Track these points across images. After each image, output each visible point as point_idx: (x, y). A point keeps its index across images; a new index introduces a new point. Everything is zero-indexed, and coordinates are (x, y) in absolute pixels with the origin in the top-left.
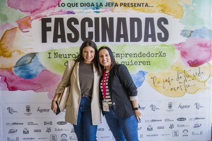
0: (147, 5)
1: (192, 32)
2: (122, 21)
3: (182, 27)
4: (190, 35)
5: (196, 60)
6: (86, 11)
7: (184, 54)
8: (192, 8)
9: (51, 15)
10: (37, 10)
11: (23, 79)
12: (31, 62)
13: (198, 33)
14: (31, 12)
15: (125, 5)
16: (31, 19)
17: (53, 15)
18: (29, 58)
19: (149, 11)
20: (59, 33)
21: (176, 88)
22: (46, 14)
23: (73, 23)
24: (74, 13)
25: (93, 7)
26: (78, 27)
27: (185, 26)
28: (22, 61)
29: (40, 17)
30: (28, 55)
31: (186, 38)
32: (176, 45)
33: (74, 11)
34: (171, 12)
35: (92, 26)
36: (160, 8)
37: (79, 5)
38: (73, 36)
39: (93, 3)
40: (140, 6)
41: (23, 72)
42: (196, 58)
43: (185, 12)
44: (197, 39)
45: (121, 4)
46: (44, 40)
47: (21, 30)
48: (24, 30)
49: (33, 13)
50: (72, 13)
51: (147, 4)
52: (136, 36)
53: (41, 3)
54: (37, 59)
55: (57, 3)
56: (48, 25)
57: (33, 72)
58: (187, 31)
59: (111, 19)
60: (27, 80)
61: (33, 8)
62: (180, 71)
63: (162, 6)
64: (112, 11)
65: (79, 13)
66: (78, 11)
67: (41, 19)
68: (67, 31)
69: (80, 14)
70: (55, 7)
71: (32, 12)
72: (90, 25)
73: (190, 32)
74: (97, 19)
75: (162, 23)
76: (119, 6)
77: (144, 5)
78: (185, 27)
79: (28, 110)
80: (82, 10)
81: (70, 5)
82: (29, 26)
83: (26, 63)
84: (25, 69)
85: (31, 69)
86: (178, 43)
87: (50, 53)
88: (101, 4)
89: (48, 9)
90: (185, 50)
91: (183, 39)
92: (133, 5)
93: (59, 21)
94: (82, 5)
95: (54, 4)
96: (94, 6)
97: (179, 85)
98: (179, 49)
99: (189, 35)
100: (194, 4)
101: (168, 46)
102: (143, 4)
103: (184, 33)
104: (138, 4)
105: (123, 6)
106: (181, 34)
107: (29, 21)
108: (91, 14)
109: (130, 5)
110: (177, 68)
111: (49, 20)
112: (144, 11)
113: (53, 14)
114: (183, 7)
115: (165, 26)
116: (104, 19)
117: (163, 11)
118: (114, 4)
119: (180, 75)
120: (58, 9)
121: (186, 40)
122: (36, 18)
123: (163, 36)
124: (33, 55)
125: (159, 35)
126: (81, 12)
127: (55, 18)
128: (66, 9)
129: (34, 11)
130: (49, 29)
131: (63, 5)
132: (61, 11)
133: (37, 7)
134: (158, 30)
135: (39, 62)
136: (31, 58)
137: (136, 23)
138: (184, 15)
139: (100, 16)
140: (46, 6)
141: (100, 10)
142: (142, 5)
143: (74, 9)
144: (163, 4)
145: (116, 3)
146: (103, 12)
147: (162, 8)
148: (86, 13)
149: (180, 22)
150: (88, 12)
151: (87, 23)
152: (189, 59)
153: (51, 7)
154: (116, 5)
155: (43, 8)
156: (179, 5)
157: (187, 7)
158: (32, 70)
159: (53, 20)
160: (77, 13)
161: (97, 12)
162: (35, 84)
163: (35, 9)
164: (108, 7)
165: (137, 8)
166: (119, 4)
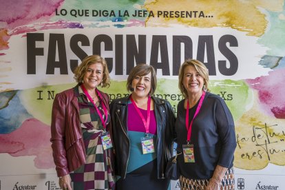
0: (202, 14)
1: (281, 58)
2: (159, 41)
3: (263, 51)
4: (277, 64)
6: (101, 23)
7: (264, 96)
8: (282, 17)
9: (43, 29)
10: (18, 18)
12: (7, 105)
14: (9, 23)
15: (166, 14)
16: (8, 33)
17: (47, 28)
18: (4, 100)
19: (205, 25)
20: (57, 59)
21: (251, 155)
22: (35, 26)
23: (80, 44)
24: (82, 27)
25: (112, 17)
26: (89, 50)
27: (268, 49)
29: (24, 32)
30: (2, 94)
31: (269, 69)
32: (251, 81)
33: (82, 23)
34: (243, 25)
35: (111, 50)
36: (225, 20)
37: (90, 13)
39: (112, 11)
40: (191, 16)
43: (269, 25)
45: (159, 13)
46: (31, 69)
49: (12, 24)
50: (78, 26)
51: (202, 12)
53: (25, 8)
54: (19, 101)
55: (54, 8)
56: (38, 44)
57: (12, 122)
58: (271, 57)
61: (11, 15)
62: (258, 124)
63: (227, 16)
64: (144, 24)
65: (90, 26)
66: (89, 23)
67: (25, 34)
68: (71, 56)
69: (91, 28)
70: (50, 15)
71: (11, 22)
72: (108, 48)
73: (278, 59)
74: (119, 38)
75: (228, 44)
76: (156, 16)
77: (198, 14)
78: (267, 51)
80: (95, 23)
81: (75, 13)
82: (5, 45)
85: (6, 118)
86: (254, 77)
87: (40, 92)
88: (126, 13)
89: (38, 17)
90: (266, 89)
91: (264, 72)
92: (179, 15)
93: (57, 39)
94: (95, 13)
95: (48, 11)
96: (114, 15)
97: (256, 149)
98: (255, 87)
99: (274, 65)
101: (236, 83)
102: (195, 12)
103: (265, 61)
104: (187, 13)
105: (161, 17)
106: (261, 63)
107: (5, 37)
108: (110, 28)
109: (174, 15)
110: (252, 120)
111: (40, 37)
112: (196, 25)
113: (46, 26)
114: (265, 15)
115: (232, 49)
116: (131, 38)
117: (229, 24)
118: (148, 13)
119: (258, 132)
120: (54, 19)
121: (269, 73)
122: (18, 32)
123: (228, 66)
124: (12, 94)
125: (222, 64)
126: (94, 26)
127: (51, 35)
128: (70, 19)
129: (13, 20)
130: (41, 52)
131: (64, 12)
132: (61, 22)
133: (19, 14)
134: (219, 56)
135: (22, 106)
136: (7, 99)
137: (183, 45)
138: (267, 31)
139: (125, 32)
140: (35, 11)
141: (125, 22)
142: (193, 14)
143: (83, 21)
144: (229, 13)
145: (151, 12)
147: (228, 19)
148: (102, 27)
149: (259, 42)
150: (104, 26)
151: (103, 44)
152: (274, 105)
153: (44, 15)
154: (151, 14)
155: (29, 16)
156: (259, 13)
157: (274, 15)
158: (9, 120)
159: (47, 38)
160: (87, 26)
161: (120, 26)
162: (12, 143)
163: (15, 18)
164: (137, 18)
165: (185, 19)
166: (155, 13)
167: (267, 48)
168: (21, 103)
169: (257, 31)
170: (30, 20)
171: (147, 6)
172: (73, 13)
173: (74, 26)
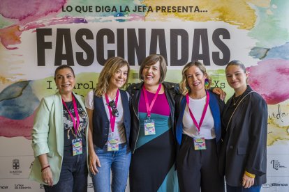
0: (197, 9)
1: (268, 50)
2: (157, 33)
4: (265, 55)
5: (274, 94)
6: (104, 18)
8: (269, 12)
9: (51, 24)
10: (29, 15)
11: (9, 120)
12: (21, 94)
13: (277, 51)
14: (21, 19)
15: (163, 9)
16: (20, 29)
17: (55, 24)
18: (19, 89)
19: (199, 19)
20: (64, 52)
22: (44, 22)
23: (84, 37)
24: (86, 22)
25: (114, 12)
26: (92, 43)
28: (7, 92)
29: (34, 27)
30: (16, 84)
31: (258, 60)
33: (87, 19)
34: (234, 19)
35: (114, 42)
36: (218, 14)
37: (94, 9)
38: (85, 57)
39: (114, 7)
40: (187, 11)
41: (8, 109)
42: (273, 91)
43: (258, 20)
44: (277, 61)
45: (158, 9)
46: (41, 62)
47: (5, 46)
48: (10, 46)
49: (24, 21)
50: (83, 21)
51: (197, 7)
52: (179, 57)
53: (35, 6)
54: (31, 90)
55: (61, 5)
56: (47, 39)
57: (25, 110)
58: (260, 48)
59: (142, 32)
60: (15, 121)
61: (22, 13)
63: (220, 11)
64: (144, 18)
65: (93, 21)
66: (93, 18)
67: (35, 29)
68: (76, 49)
69: (95, 23)
70: (57, 11)
71: (22, 18)
72: (111, 41)
73: (266, 50)
74: (120, 31)
75: (221, 37)
76: (154, 11)
77: (193, 9)
78: (257, 43)
79: (16, 166)
81: (80, 9)
82: (18, 40)
83: (14, 95)
84: (11, 105)
85: (21, 105)
87: (50, 82)
88: (127, 9)
89: (46, 14)
90: (255, 78)
92: (176, 10)
93: (64, 33)
94: (98, 9)
95: (54, 7)
96: (116, 11)
99: (263, 55)
100: (274, 6)
102: (191, 7)
103: (255, 52)
104: (183, 7)
105: (160, 12)
106: (251, 54)
107: (17, 33)
108: (112, 23)
109: (172, 10)
111: (49, 32)
112: (192, 19)
113: (54, 22)
114: (254, 11)
115: (225, 41)
116: (131, 32)
117: (222, 18)
118: (147, 9)
120: (61, 15)
121: (258, 63)
122: (29, 28)
123: (221, 57)
124: (25, 84)
126: (97, 21)
127: (58, 29)
129: (25, 17)
130: (49, 45)
131: (69, 9)
132: (67, 18)
133: (30, 12)
134: (213, 48)
135: (34, 95)
136: (21, 89)
137: (179, 37)
138: (256, 24)
139: (125, 26)
140: (43, 9)
141: (126, 17)
142: (189, 9)
143: (87, 16)
144: (222, 8)
145: (150, 7)
146: (130, 20)
147: (221, 14)
148: (103, 22)
149: (249, 35)
150: (107, 21)
151: (105, 37)
153: (52, 12)
154: (150, 9)
155: (38, 13)
156: (249, 8)
157: (262, 10)
158: (23, 107)
159: (54, 33)
160: (90, 21)
161: (121, 21)
162: (27, 127)
163: (26, 15)
164: (137, 13)
165: (182, 14)
166: (154, 8)
167: (256, 41)
168: (34, 92)
169: (247, 25)
170: (39, 16)
171: (146, 2)
172: (78, 9)
173: (79, 21)
